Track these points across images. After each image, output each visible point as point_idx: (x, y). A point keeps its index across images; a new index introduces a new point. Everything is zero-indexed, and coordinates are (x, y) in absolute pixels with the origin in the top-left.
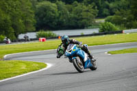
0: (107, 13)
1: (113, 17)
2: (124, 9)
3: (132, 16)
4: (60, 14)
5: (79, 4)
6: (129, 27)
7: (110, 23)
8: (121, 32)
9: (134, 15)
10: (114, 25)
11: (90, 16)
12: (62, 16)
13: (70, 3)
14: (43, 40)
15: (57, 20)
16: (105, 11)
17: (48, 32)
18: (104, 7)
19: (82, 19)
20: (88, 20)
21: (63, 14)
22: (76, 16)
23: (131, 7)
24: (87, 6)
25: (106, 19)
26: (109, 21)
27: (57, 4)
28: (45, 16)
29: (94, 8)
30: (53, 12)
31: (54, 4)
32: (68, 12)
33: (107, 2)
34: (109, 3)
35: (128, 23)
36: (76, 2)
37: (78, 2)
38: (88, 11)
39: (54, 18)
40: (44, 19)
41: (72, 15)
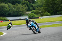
0: (32, 9)
1: (35, 11)
2: (40, 7)
3: (44, 10)
4: (10, 9)
5: (19, 5)
6: (42, 15)
7: (33, 14)
8: (38, 18)
9: (45, 10)
10: (35, 15)
11: (24, 10)
12: (10, 10)
13: (14, 4)
14: (2, 22)
15: (8, 12)
16: (31, 8)
17: (4, 18)
18: (30, 6)
19: (20, 12)
20: (23, 12)
21: (11, 9)
22: (17, 10)
23: (43, 6)
24: (22, 5)
25: (31, 12)
26: (33, 13)
27: (8, 5)
28: (2, 10)
29: (25, 6)
30: (6, 8)
31: (7, 5)
32: (13, 9)
33: (32, 4)
34: (33, 4)
35: (42, 14)
36: (17, 4)
37: (18, 4)
38: (23, 8)
39: (7, 11)
40: (2, 12)
41: (15, 10)
